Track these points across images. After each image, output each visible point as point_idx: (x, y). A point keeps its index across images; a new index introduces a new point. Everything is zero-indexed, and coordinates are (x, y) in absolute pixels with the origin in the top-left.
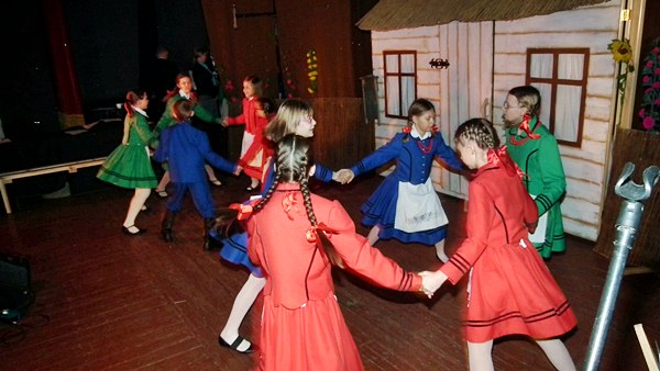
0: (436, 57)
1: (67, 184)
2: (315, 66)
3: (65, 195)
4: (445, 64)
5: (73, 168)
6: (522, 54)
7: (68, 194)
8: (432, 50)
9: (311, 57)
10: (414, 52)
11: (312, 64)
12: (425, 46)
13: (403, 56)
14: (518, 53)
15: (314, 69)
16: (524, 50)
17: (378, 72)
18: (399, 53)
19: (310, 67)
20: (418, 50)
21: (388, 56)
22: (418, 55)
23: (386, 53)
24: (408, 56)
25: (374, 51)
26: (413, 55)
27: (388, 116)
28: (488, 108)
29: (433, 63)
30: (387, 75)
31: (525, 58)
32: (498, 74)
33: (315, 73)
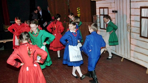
0: (114, 9)
1: (3, 46)
2: (79, 12)
3: (3, 50)
4: (116, 12)
5: (5, 41)
6: (139, 9)
7: (3, 49)
8: (113, 7)
9: (78, 9)
10: (108, 8)
11: (79, 11)
12: (111, 6)
13: (105, 9)
14: (137, 8)
15: (79, 13)
16: (139, 7)
17: (98, 14)
18: (104, 8)
19: (78, 12)
20: (109, 7)
21: (100, 9)
22: (109, 9)
23: (100, 8)
24: (106, 9)
25: (97, 8)
26: (107, 9)
27: (101, 28)
28: (129, 27)
29: (113, 11)
30: (100, 15)
31: (139, 10)
32: (132, 15)
33: (79, 14)
